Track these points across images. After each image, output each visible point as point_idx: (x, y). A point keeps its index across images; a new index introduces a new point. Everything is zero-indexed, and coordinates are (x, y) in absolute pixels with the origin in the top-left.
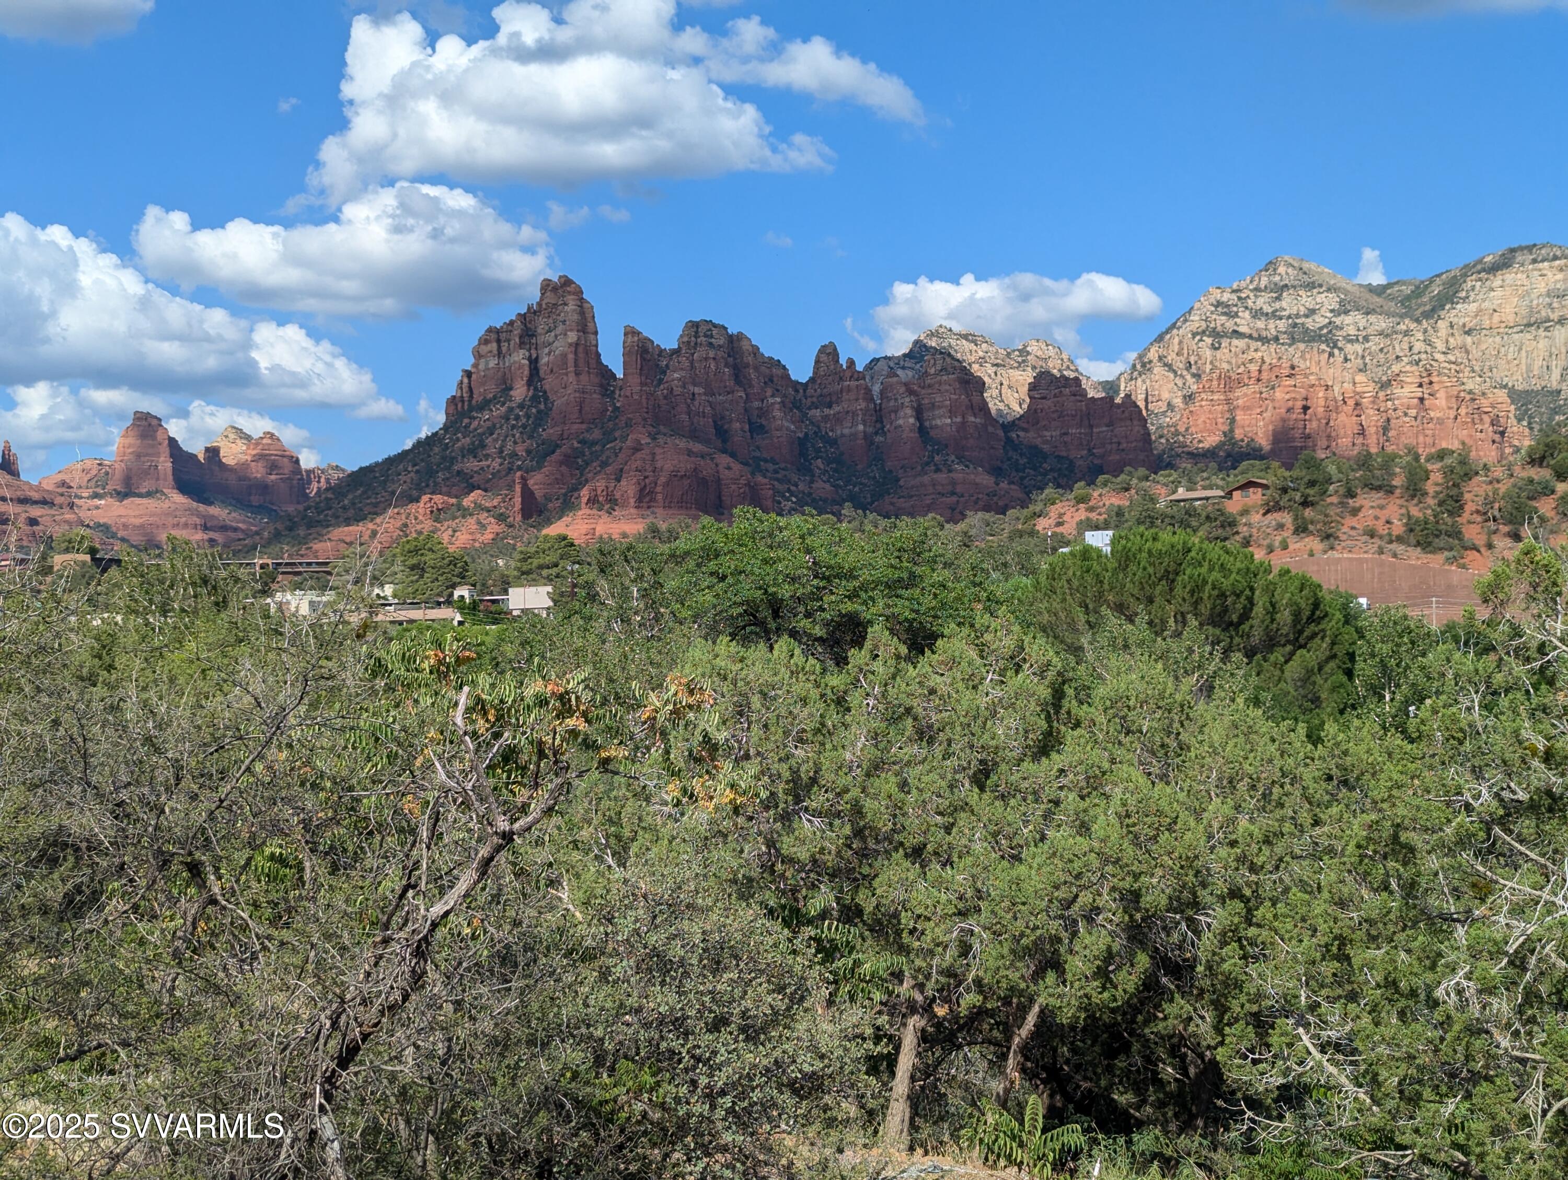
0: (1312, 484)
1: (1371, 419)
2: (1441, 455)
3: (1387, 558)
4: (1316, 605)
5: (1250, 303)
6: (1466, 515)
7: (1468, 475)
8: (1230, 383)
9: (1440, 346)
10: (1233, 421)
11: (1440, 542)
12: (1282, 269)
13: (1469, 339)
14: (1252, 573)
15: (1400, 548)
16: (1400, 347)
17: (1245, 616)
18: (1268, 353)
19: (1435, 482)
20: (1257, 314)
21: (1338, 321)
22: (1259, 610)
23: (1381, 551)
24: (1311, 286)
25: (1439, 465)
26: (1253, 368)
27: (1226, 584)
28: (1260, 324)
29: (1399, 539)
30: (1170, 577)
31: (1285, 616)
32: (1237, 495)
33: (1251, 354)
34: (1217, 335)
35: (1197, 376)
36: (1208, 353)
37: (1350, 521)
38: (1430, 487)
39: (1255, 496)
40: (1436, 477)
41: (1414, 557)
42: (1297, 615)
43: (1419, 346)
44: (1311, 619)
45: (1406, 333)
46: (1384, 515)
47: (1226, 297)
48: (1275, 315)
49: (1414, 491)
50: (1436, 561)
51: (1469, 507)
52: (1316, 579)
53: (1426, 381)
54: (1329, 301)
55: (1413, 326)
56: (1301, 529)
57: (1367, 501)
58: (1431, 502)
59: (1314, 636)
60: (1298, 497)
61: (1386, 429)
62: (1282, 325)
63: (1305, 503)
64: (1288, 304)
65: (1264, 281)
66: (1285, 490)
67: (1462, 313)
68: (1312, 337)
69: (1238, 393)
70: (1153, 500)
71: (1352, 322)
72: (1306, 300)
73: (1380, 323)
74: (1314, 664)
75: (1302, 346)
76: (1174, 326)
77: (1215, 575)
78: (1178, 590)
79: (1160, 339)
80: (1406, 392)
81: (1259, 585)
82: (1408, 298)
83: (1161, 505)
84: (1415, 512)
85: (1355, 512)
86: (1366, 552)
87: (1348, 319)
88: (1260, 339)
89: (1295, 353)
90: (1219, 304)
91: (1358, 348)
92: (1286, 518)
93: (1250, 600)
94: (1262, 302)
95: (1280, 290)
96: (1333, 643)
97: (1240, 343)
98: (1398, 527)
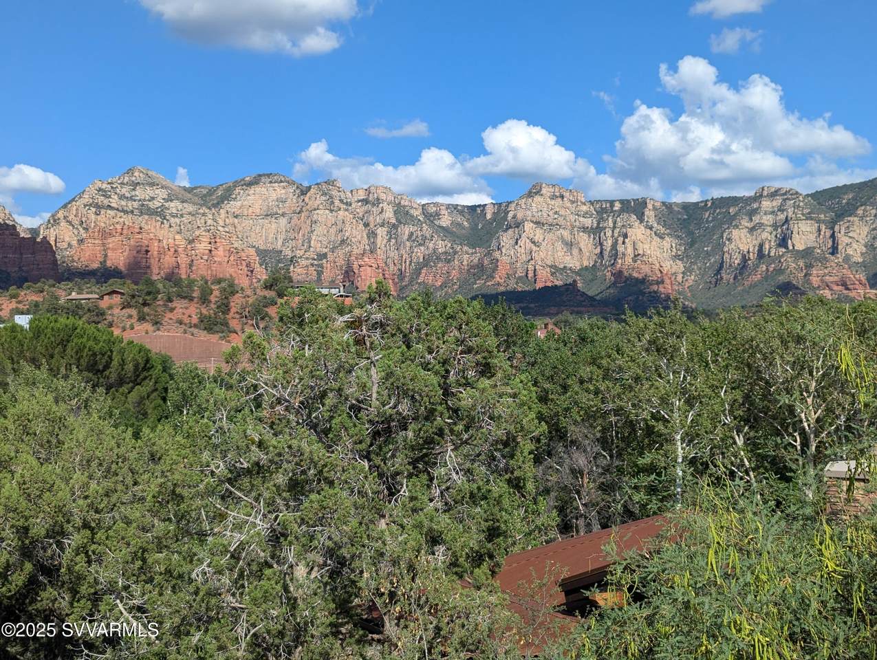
0: (149, 293)
1: (183, 260)
2: (219, 281)
3: (188, 336)
4: (147, 361)
5: (118, 191)
6: (231, 314)
7: (233, 293)
8: (105, 234)
9: (221, 223)
10: (106, 256)
11: (216, 328)
12: (136, 174)
13: (236, 221)
14: (112, 342)
15: (195, 331)
16: (200, 222)
17: (107, 366)
18: (127, 220)
19: (215, 296)
20: (122, 197)
21: (167, 205)
22: (115, 363)
23: (185, 332)
24: (152, 184)
25: (217, 287)
26: (119, 227)
27: (97, 348)
28: (123, 203)
29: (195, 326)
30: (64, 343)
31: (130, 367)
32: (106, 298)
33: (118, 219)
34: (99, 207)
35: (86, 229)
36: (93, 217)
37: (169, 315)
38: (213, 298)
39: (117, 299)
40: (216, 293)
41: (203, 335)
42: (136, 366)
43: (210, 222)
44: (144, 369)
45: (204, 215)
46: (187, 312)
47: (104, 186)
48: (131, 199)
49: (204, 300)
50: (214, 338)
51: (233, 310)
52: (148, 347)
53: (213, 241)
54: (162, 194)
55: (207, 211)
56: (142, 318)
57: (179, 304)
58: (213, 306)
59: (145, 378)
60: (141, 301)
61: (191, 265)
62: (136, 204)
63: (145, 304)
64: (139, 193)
65: (126, 179)
66: (133, 296)
67: (233, 206)
68: (153, 213)
69: (110, 240)
70: (57, 299)
71: (174, 206)
72: (149, 192)
73: (190, 208)
74: (145, 394)
75: (146, 217)
76: (73, 200)
77: (91, 343)
78: (69, 351)
79: (65, 206)
80: (202, 246)
81: (116, 349)
82: (205, 196)
83: (62, 302)
84: (204, 311)
85: (172, 310)
86: (177, 333)
87: (172, 204)
88: (123, 211)
89: (142, 220)
90: (100, 190)
91: (177, 220)
92: (134, 312)
93: (110, 357)
94: (125, 191)
95: (135, 185)
96: (156, 382)
97: (112, 213)
98: (195, 320)
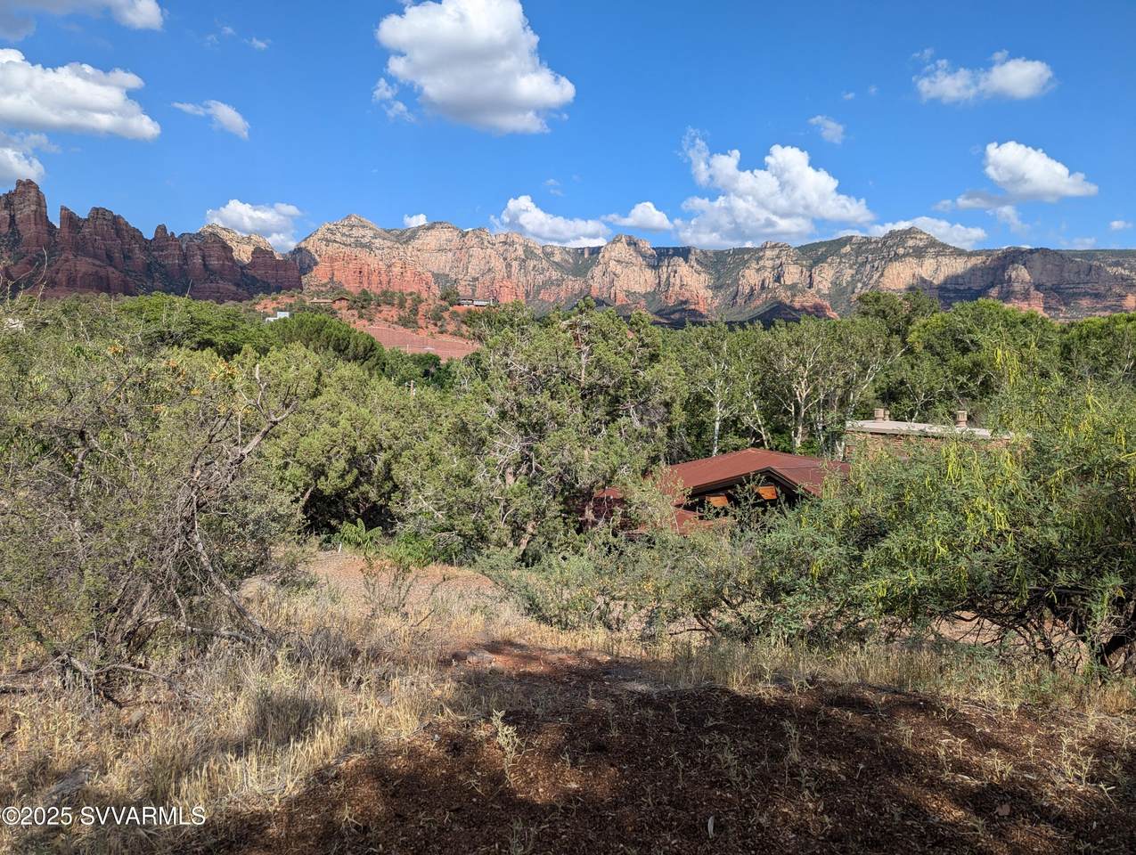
0: (365, 300)
1: (384, 278)
2: (411, 294)
3: (391, 329)
4: (373, 345)
5: (340, 230)
6: (419, 316)
7: (421, 302)
8: (332, 259)
9: (409, 254)
10: (333, 274)
11: (410, 325)
12: (353, 219)
13: (419, 253)
14: (349, 332)
15: (396, 326)
16: (395, 253)
17: (347, 348)
18: (347, 250)
19: (409, 304)
20: (343, 235)
21: (373, 241)
22: (352, 346)
23: (389, 327)
24: (363, 227)
25: (410, 297)
26: (342, 255)
27: (340, 335)
28: (344, 239)
29: (396, 323)
30: (319, 331)
31: (361, 349)
32: (337, 302)
33: (341, 250)
34: (327, 240)
35: (320, 256)
36: (324, 247)
37: (378, 315)
38: (407, 305)
39: (344, 303)
40: (409, 302)
41: (401, 329)
42: (365, 348)
43: (401, 254)
44: (371, 350)
45: (397, 248)
46: (390, 314)
47: (331, 227)
48: (350, 236)
49: (402, 306)
50: (409, 331)
51: (420, 313)
52: (373, 335)
53: (404, 266)
54: (370, 233)
55: (400, 246)
56: (361, 317)
57: (385, 308)
58: (408, 311)
59: (370, 357)
60: (360, 304)
61: (389, 282)
62: (352, 240)
63: (362, 307)
64: (355, 232)
65: (346, 223)
66: (355, 302)
67: (416, 243)
68: (363, 246)
69: (336, 264)
70: (305, 302)
71: (378, 242)
72: (361, 232)
73: (389, 244)
74: (371, 366)
75: (359, 249)
76: (311, 235)
77: (337, 332)
78: (322, 337)
79: (305, 240)
80: (397, 270)
81: (352, 336)
82: (398, 236)
83: (308, 304)
84: (402, 314)
85: (380, 312)
86: (384, 326)
87: (377, 241)
88: (344, 244)
89: (357, 251)
90: (329, 229)
91: (380, 252)
92: (356, 312)
93: (348, 342)
94: (345, 230)
95: (352, 227)
96: (378, 359)
97: (337, 245)
98: (396, 319)
